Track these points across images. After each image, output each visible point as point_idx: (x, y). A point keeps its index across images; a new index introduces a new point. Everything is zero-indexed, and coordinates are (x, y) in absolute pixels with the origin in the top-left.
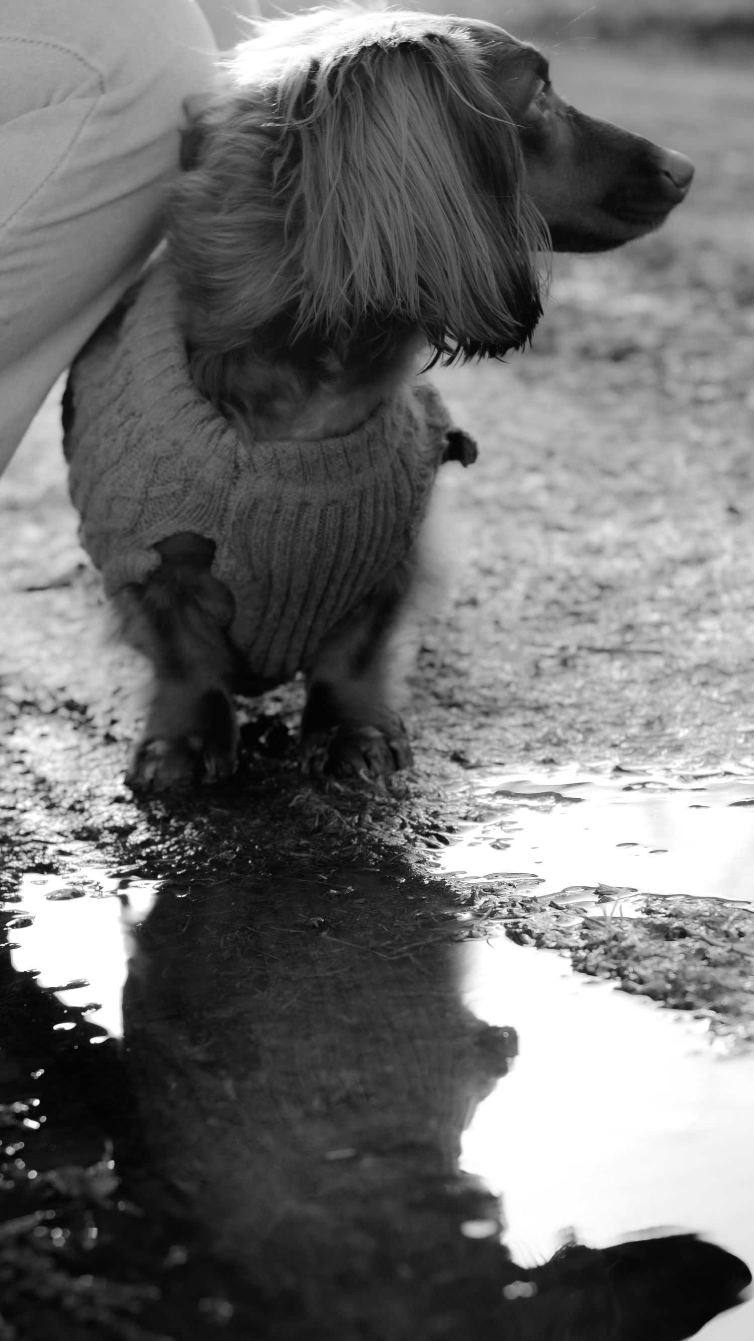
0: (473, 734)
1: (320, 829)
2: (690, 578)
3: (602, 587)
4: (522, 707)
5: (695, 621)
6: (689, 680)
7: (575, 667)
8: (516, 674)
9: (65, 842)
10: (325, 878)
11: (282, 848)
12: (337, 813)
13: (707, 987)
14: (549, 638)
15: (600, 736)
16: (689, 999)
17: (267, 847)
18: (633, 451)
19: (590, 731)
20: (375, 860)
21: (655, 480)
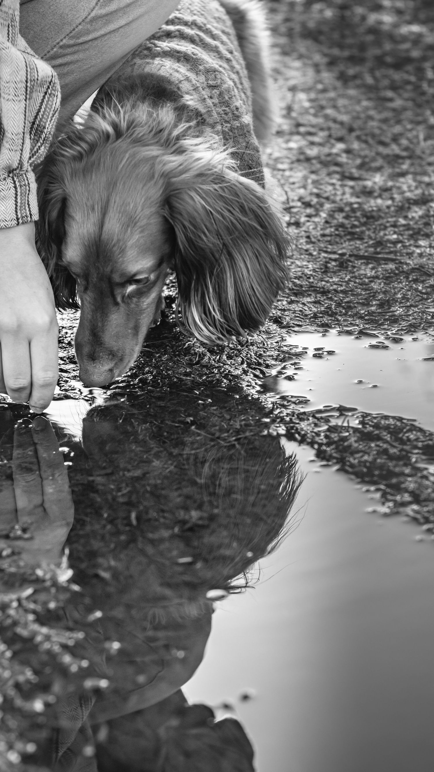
0: (287, 307)
1: (198, 363)
2: (417, 212)
3: (368, 218)
4: (316, 291)
5: (416, 240)
6: (407, 278)
7: (347, 267)
8: (314, 270)
9: (63, 364)
10: (198, 393)
11: (178, 373)
12: (208, 354)
13: (384, 472)
14: (335, 248)
15: (355, 311)
16: (375, 479)
17: (170, 372)
18: (397, 129)
19: (350, 308)
20: (225, 383)
21: (406, 149)
